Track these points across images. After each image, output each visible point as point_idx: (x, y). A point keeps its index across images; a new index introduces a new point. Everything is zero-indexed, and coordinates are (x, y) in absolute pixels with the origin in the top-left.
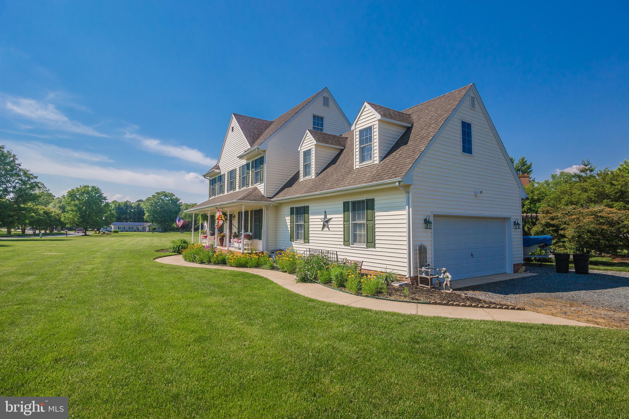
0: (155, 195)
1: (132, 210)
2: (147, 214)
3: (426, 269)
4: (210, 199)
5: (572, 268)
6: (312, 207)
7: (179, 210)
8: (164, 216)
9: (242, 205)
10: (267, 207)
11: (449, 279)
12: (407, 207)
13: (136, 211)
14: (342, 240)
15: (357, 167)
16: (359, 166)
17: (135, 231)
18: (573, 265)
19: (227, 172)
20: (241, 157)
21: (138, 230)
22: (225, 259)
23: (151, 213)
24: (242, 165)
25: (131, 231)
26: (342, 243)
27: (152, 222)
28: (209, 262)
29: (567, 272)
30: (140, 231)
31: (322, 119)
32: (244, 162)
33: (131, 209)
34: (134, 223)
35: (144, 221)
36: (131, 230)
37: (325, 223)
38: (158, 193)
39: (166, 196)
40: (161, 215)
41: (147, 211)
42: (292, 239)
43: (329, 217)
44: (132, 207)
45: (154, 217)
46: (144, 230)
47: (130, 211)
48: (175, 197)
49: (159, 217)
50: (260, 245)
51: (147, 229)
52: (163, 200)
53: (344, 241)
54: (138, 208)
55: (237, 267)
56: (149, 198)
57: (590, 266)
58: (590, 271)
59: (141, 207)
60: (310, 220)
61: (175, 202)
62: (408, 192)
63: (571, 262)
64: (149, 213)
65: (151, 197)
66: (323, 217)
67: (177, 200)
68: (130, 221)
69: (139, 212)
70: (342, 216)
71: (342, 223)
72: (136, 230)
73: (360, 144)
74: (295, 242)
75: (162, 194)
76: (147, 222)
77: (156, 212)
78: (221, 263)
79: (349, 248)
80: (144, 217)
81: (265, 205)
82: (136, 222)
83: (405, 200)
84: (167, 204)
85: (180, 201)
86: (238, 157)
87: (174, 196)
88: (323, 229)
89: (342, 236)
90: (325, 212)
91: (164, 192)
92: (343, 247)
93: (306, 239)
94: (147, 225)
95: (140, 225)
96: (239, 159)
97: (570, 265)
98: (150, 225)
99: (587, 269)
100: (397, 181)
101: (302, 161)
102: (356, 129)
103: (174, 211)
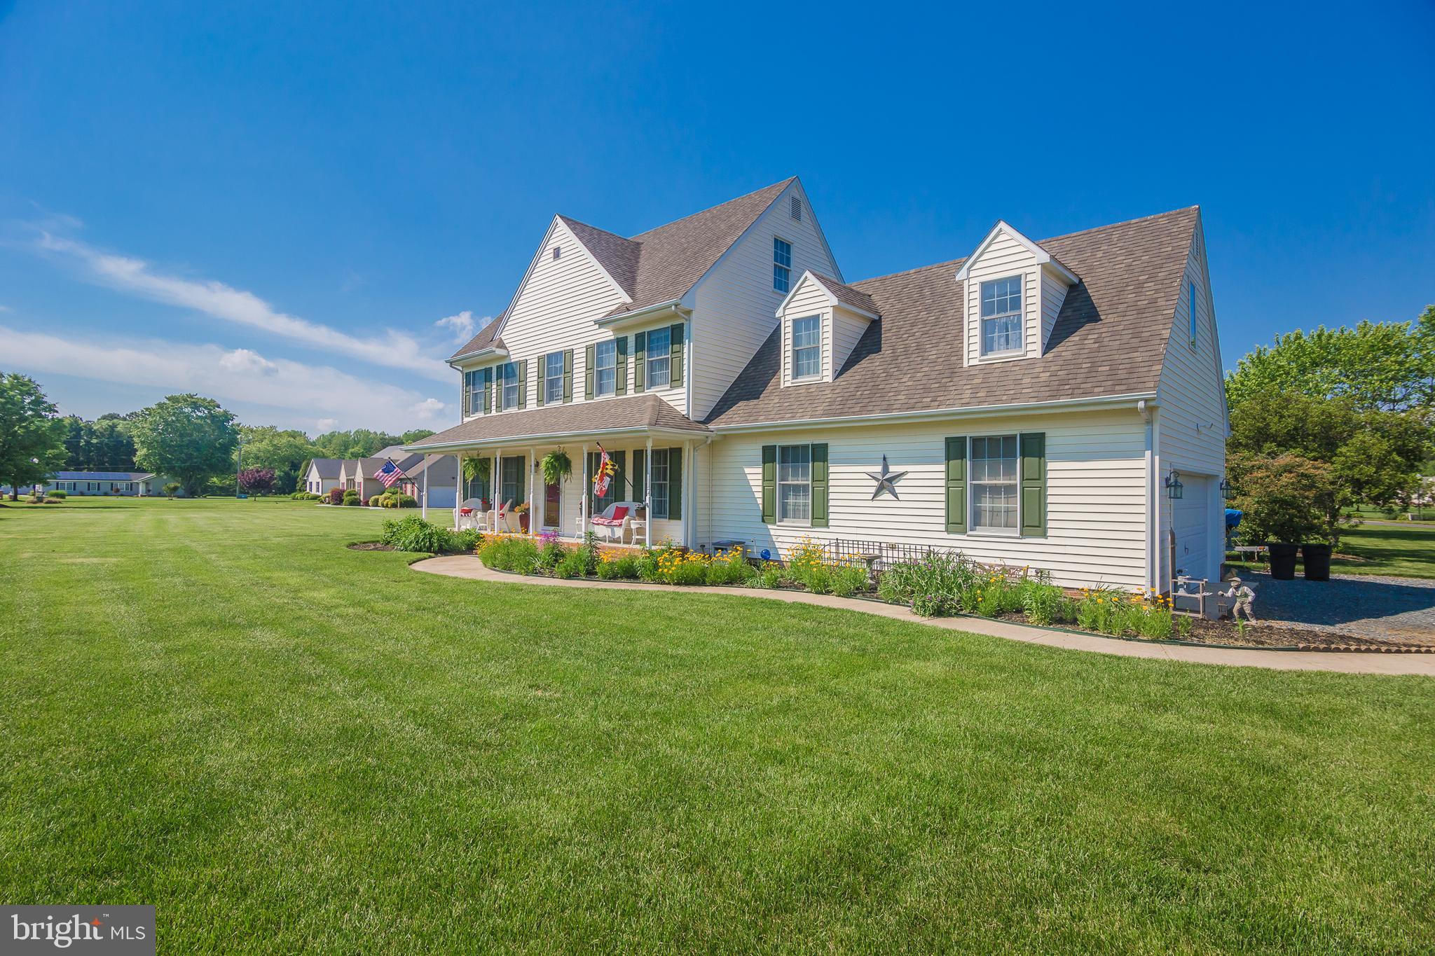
0: (164, 403)
1: (94, 441)
2: (142, 452)
3: (1188, 579)
4: (466, 420)
5: (1300, 571)
6: (836, 446)
7: (234, 442)
8: (190, 457)
9: (648, 437)
10: (696, 445)
11: (1250, 599)
12: (1148, 453)
13: (106, 444)
14: (943, 520)
15: (972, 362)
16: (980, 361)
17: (106, 494)
18: (1302, 567)
19: (536, 356)
20: (601, 323)
21: (117, 492)
22: (632, 567)
23: (155, 449)
24: (597, 341)
25: (94, 495)
26: (943, 528)
27: (159, 470)
28: (591, 573)
29: (1292, 577)
30: (122, 495)
31: (788, 246)
32: (608, 335)
33: (91, 438)
34: (103, 474)
35: (131, 467)
36: (89, 491)
37: (886, 483)
38: (173, 399)
39: (196, 406)
40: (183, 455)
41: (142, 443)
42: (767, 516)
43: (894, 469)
44: (91, 433)
45: (163, 458)
46: (132, 491)
47: (88, 443)
48: (222, 410)
49: (178, 459)
50: (676, 532)
51: (142, 488)
52: (188, 417)
53: (948, 523)
54: (111, 435)
55: (678, 584)
56: (147, 409)
57: (1332, 568)
58: (1332, 576)
59: (120, 434)
60: (831, 476)
61: (221, 421)
62: (1149, 422)
63: (1300, 563)
64: (148, 450)
65: (154, 407)
66: (879, 469)
67: (227, 417)
68: (90, 470)
69: (114, 445)
70: (942, 467)
71: (943, 483)
72: (110, 492)
73: (984, 313)
74: (778, 524)
75: (185, 400)
76: (144, 471)
77: (170, 446)
78: (622, 577)
79: (964, 537)
80: (135, 459)
81: (690, 440)
82: (107, 470)
83: (1142, 437)
84: (199, 428)
85: (236, 421)
86: (596, 322)
87: (219, 407)
88: (876, 495)
89: (943, 513)
90: (885, 459)
91: (192, 397)
92: (945, 535)
93: (820, 517)
94: (139, 479)
95: (120, 479)
96: (597, 326)
97: (1297, 567)
98: (153, 478)
99: (1327, 572)
100: (1141, 400)
101: (789, 342)
102: (969, 279)
103: (220, 444)
